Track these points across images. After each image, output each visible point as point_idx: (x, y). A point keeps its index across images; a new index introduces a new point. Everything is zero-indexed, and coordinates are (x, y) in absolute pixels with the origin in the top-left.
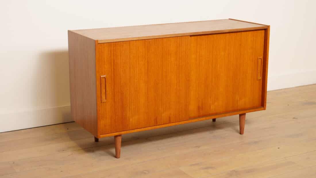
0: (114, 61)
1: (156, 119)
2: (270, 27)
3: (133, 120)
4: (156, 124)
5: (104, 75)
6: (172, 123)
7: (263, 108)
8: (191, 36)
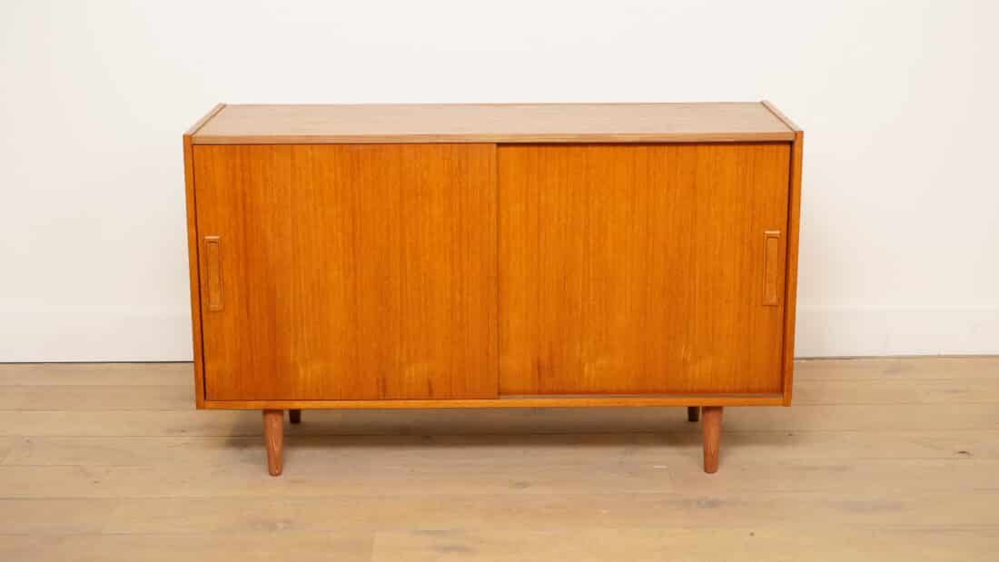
0: (244, 195)
1: (384, 381)
2: (802, 137)
3: (308, 371)
4: (384, 394)
5: (216, 235)
6: (437, 399)
7: (779, 399)
8: (499, 145)
